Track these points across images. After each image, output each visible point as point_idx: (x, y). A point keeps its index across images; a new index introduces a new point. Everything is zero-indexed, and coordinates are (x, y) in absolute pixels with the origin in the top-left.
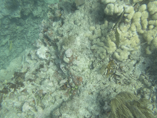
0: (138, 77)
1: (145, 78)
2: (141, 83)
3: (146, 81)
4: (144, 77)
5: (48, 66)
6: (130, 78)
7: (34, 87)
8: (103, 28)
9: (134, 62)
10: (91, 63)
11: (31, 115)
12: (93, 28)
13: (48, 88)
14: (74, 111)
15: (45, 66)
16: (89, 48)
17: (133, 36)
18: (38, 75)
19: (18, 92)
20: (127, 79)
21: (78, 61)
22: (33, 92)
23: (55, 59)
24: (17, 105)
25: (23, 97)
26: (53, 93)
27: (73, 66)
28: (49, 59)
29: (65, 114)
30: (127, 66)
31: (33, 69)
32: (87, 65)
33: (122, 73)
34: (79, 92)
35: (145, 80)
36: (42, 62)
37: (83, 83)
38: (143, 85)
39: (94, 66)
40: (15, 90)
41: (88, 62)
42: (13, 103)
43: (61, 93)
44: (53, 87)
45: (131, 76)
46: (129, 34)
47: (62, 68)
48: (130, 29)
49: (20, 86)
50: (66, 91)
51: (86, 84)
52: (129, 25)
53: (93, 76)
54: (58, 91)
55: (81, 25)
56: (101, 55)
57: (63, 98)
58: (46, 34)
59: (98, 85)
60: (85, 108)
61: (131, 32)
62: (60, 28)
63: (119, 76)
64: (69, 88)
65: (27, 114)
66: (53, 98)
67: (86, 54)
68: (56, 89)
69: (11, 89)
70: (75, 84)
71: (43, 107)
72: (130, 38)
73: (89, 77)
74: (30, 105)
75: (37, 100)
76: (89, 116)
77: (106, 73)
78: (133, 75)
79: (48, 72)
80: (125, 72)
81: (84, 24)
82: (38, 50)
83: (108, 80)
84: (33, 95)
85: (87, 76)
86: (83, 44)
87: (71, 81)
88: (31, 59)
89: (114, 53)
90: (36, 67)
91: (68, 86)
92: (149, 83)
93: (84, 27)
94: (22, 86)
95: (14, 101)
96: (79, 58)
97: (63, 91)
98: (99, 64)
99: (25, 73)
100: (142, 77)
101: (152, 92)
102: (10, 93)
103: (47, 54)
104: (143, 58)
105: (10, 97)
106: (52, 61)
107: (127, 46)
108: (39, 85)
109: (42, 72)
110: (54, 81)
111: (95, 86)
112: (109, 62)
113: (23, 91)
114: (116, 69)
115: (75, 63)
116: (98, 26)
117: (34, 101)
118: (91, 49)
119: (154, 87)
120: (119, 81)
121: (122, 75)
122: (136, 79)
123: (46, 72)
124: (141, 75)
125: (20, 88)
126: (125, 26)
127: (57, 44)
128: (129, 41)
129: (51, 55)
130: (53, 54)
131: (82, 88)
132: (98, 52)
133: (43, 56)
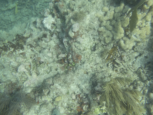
0: (136, 70)
1: (143, 72)
2: (137, 76)
3: (143, 75)
4: (142, 70)
5: (51, 38)
6: (128, 69)
7: (33, 53)
8: (117, 11)
9: (136, 54)
10: (94, 45)
11: (25, 78)
12: (106, 9)
13: (46, 58)
14: (66, 84)
15: (48, 36)
16: (96, 29)
17: (145, 26)
18: (40, 43)
19: (17, 53)
20: (124, 68)
21: (82, 39)
22: (31, 58)
23: (60, 32)
24: (13, 65)
25: (21, 59)
26: (50, 63)
27: (76, 43)
28: (54, 31)
29: (57, 85)
30: (128, 56)
31: (35, 37)
32: (90, 46)
33: (121, 62)
34: (75, 69)
35: (142, 73)
36: (46, 32)
37: (81, 62)
38: (138, 77)
39: (96, 48)
40: (14, 51)
41: (92, 43)
42: (10, 62)
43: (58, 66)
44: (51, 58)
45: (129, 66)
46: (142, 24)
47: (65, 42)
48: (145, 18)
49: (20, 48)
50: (63, 65)
51: (84, 63)
52: (145, 14)
53: (93, 58)
54: (55, 62)
55: (94, 3)
56: (106, 39)
57: (58, 71)
58: (57, 4)
59: (95, 67)
60: (77, 85)
61: (145, 21)
62: (73, 2)
63: (118, 64)
64: (66, 63)
65: (22, 75)
66: (49, 69)
67: (92, 35)
68: (54, 61)
69: (11, 48)
70: (73, 61)
71: (38, 74)
72: (142, 27)
73: (88, 58)
74: (25, 68)
75: (33, 66)
76: (78, 93)
77: (106, 58)
78: (131, 66)
79: (49, 44)
80: (125, 62)
81: (99, 2)
82: (45, 19)
83: (106, 64)
84: (31, 60)
85: (87, 56)
86: (92, 23)
87: (70, 57)
88: (36, 27)
89: (119, 40)
90: (39, 35)
91: (66, 61)
92: (145, 77)
93: (97, 6)
94: (21, 49)
95: (11, 60)
96: (84, 36)
97: (60, 64)
98: (102, 48)
99: (27, 38)
100: (140, 70)
101: (146, 85)
102: (9, 51)
103: (52, 25)
104: (147, 52)
105: (8, 55)
106: (56, 34)
107: (135, 36)
108: (38, 53)
109: (44, 42)
110: (54, 53)
111: (92, 67)
112: (112, 48)
113: (22, 54)
114: (117, 56)
115: (79, 41)
116: (113, 8)
117: (30, 66)
118: (98, 31)
119: (148, 82)
120: (116, 69)
121: (121, 64)
122: (133, 71)
123: (48, 42)
124: (139, 68)
125: (19, 50)
126: (140, 14)
127: (65, 16)
128: (140, 31)
129: (57, 28)
130: (59, 27)
131: (79, 66)
132: (105, 36)
133: (48, 26)
